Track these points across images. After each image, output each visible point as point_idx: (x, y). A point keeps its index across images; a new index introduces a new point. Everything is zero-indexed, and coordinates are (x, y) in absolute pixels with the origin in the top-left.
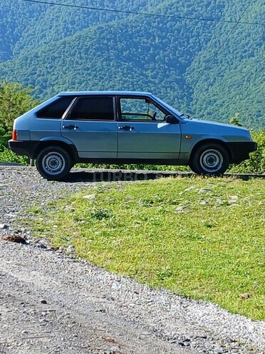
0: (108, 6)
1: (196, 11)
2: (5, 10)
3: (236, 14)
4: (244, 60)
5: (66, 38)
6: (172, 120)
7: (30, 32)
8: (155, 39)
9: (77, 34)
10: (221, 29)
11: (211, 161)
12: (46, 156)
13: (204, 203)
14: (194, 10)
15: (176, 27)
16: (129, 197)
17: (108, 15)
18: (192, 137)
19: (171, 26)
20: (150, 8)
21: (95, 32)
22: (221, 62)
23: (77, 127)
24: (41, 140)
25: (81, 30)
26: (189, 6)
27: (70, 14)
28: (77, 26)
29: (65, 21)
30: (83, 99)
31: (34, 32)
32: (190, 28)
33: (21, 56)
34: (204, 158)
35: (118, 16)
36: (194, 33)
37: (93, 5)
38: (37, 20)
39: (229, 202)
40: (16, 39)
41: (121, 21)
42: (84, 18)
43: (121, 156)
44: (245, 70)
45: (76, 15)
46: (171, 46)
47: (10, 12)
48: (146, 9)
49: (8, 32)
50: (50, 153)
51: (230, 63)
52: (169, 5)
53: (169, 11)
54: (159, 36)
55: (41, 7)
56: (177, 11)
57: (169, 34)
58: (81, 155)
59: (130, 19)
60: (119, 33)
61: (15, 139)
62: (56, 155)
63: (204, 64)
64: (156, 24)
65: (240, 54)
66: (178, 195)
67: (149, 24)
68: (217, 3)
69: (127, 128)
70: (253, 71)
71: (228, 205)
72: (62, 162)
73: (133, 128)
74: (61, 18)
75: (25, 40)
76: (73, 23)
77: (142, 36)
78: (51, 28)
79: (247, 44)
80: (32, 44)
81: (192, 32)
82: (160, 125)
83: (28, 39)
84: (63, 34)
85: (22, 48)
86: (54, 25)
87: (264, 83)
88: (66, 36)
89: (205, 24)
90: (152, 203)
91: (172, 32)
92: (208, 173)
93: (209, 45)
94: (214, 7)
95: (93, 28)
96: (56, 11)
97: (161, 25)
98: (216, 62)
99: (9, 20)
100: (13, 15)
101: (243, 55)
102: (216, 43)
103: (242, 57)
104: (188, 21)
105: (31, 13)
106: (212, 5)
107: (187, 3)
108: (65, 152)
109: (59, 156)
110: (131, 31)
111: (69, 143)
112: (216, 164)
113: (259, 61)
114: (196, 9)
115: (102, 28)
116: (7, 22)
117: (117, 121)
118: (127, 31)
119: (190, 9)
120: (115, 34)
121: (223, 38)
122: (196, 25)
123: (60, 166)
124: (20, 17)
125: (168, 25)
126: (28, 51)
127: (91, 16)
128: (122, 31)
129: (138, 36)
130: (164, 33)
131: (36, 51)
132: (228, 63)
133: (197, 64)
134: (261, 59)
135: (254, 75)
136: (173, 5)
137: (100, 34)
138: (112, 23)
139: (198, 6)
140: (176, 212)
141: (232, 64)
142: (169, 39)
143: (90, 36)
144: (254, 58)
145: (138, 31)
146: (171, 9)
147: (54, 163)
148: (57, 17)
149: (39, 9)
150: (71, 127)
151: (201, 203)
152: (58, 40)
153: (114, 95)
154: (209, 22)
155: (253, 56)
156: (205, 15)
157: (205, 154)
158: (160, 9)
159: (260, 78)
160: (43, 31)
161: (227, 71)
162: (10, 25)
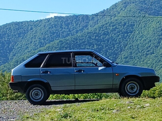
0: (65, 28)
1: (118, 29)
2: (3, 33)
3: (142, 29)
4: (148, 56)
5: (41, 48)
6: (107, 65)
7: (19, 46)
8: (94, 46)
9: (47, 45)
10: (133, 38)
11: (132, 88)
12: (31, 91)
13: (129, 107)
14: (116, 28)
15: (106, 38)
16: (83, 108)
17: (65, 34)
18: (119, 74)
19: (103, 38)
20: (90, 28)
21: (58, 43)
22: (135, 58)
23: (50, 72)
24: (29, 81)
25: (49, 43)
26: (113, 26)
27: (42, 34)
28: (47, 41)
29: (40, 38)
30: (53, 55)
31: (22, 45)
32: (114, 39)
33: (14, 60)
34: (128, 87)
35: (71, 34)
36: (118, 41)
37: (56, 28)
38: (23, 38)
39: (145, 106)
40: (11, 50)
41: (73, 37)
42: (51, 36)
43: (77, 88)
44: (149, 62)
45: (46, 35)
46: (104, 50)
47: (7, 34)
48: (88, 29)
49: (6, 46)
50: (34, 89)
51: (140, 58)
52: (101, 26)
53: (102, 29)
54: (96, 45)
55: (25, 30)
56: (106, 29)
57: (102, 43)
58: (53, 89)
59: (79, 35)
60: (72, 44)
61: (13, 81)
62: (38, 89)
63: (124, 60)
64: (94, 37)
65: (145, 52)
66: (113, 106)
67: (90, 37)
68: (130, 23)
69: (80, 71)
70: (154, 62)
71: (144, 108)
72: (42, 94)
73: (83, 71)
74: (37, 36)
75: (16, 50)
76: (44, 39)
77: (86, 45)
78: (31, 43)
79: (149, 47)
80: (20, 53)
81: (116, 41)
82: (100, 68)
83: (18, 50)
84: (39, 46)
85: (14, 55)
86: (33, 41)
87: (161, 69)
88: (40, 47)
89: (124, 36)
90: (98, 111)
91: (104, 41)
92: (131, 96)
93: (126, 48)
94: (128, 25)
95: (57, 41)
96: (34, 32)
97: (97, 38)
98: (131, 58)
99: (6, 39)
100: (9, 36)
101: (148, 53)
102: (131, 46)
103: (147, 55)
104: (113, 35)
105: (19, 34)
106: (127, 24)
107: (112, 24)
108: (43, 87)
109: (40, 90)
110: (79, 42)
111: (45, 81)
112: (135, 90)
113: (157, 56)
114: (118, 27)
115: (62, 41)
116: (5, 40)
117: (74, 67)
118: (77, 42)
119: (114, 27)
120: (70, 44)
121: (134, 44)
122: (118, 37)
123: (41, 96)
124: (13, 37)
125: (102, 37)
126: (18, 57)
127: (55, 34)
128: (74, 42)
129: (84, 45)
130: (99, 43)
131: (23, 56)
132: (139, 58)
133: (120, 60)
134: (158, 55)
135: (155, 65)
136: (103, 25)
137: (61, 45)
138: (67, 38)
139: (119, 26)
140: (112, 113)
141: (141, 59)
142: (102, 46)
143: (55, 46)
144: (154, 55)
145: (84, 42)
146: (102, 28)
147: (37, 95)
148: (35, 36)
149: (24, 32)
150: (46, 72)
151: (127, 108)
152: (36, 49)
153: (71, 52)
154: (126, 35)
155: (154, 54)
156: (123, 30)
157: (128, 85)
158: (96, 29)
159: (159, 66)
160: (26, 45)
161: (138, 63)
162: (7, 42)
